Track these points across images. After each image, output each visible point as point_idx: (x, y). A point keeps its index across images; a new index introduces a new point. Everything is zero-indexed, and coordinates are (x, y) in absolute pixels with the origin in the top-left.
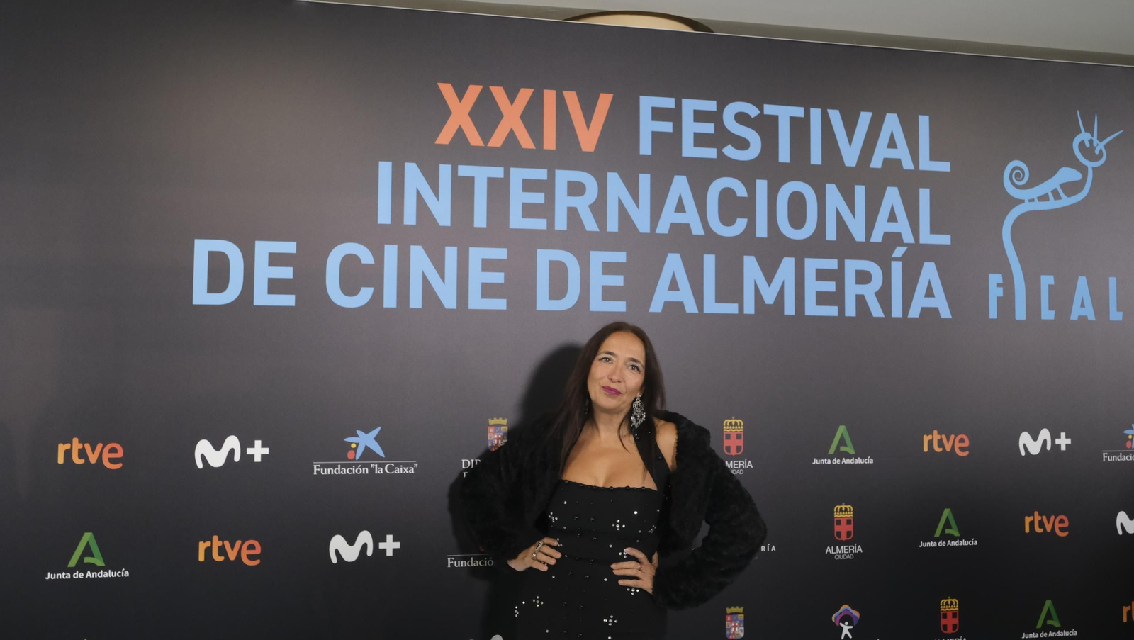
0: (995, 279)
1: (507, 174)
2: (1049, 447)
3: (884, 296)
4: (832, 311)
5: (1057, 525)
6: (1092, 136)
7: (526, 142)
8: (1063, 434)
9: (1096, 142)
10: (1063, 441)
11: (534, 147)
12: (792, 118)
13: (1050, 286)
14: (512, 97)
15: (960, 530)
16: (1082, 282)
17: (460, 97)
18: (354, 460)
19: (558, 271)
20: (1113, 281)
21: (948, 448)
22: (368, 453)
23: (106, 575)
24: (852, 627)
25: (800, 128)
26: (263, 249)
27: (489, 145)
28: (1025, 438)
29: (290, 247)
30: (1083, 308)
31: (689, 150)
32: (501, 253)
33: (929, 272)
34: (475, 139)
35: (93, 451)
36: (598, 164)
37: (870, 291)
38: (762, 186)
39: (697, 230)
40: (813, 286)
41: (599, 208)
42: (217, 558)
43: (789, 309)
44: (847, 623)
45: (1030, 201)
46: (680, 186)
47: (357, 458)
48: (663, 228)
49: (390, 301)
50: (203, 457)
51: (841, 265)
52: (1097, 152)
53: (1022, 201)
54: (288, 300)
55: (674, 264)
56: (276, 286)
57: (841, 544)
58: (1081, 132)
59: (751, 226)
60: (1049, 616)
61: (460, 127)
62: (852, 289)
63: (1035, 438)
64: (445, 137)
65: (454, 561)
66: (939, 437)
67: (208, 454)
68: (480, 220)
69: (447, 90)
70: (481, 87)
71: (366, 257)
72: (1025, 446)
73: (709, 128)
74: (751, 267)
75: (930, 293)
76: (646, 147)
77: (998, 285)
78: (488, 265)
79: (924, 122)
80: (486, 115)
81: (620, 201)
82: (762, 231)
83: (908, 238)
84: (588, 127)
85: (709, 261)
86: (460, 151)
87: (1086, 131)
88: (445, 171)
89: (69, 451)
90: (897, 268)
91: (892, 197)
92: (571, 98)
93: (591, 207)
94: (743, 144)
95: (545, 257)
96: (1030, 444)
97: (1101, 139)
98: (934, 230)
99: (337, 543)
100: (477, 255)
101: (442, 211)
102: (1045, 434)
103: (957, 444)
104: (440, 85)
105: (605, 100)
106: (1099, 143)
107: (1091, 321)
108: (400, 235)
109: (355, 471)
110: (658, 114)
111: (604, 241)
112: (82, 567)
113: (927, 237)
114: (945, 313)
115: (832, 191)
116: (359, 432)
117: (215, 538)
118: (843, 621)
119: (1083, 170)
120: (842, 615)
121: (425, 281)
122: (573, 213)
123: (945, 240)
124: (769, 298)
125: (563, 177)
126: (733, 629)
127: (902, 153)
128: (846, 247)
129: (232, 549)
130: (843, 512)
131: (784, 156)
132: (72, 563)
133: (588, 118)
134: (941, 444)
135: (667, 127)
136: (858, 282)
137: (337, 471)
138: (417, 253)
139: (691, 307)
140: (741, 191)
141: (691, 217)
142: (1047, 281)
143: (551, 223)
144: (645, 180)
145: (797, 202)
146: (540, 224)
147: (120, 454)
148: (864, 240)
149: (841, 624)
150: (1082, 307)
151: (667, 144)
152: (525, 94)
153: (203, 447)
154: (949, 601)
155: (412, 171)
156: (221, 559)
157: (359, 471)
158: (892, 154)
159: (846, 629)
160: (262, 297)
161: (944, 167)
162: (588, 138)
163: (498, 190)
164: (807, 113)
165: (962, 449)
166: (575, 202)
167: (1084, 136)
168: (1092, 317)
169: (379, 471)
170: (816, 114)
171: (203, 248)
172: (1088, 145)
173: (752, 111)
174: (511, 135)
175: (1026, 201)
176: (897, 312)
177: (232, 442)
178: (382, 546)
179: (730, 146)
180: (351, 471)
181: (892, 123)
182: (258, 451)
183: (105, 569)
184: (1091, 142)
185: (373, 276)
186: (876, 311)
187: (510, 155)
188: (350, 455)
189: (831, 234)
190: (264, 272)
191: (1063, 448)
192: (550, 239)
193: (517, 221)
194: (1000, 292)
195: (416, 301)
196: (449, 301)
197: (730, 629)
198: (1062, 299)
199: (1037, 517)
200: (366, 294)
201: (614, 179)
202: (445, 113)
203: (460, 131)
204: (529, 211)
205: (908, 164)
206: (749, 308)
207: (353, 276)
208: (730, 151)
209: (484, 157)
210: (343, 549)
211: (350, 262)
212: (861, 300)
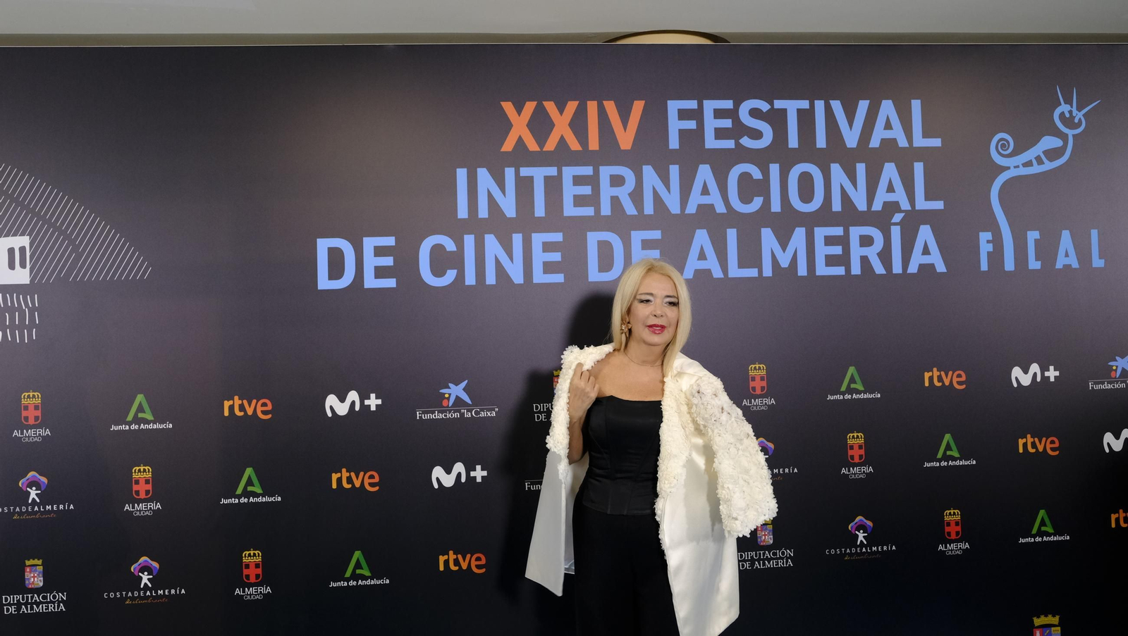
0: (985, 237)
1: (560, 172)
2: (1039, 379)
3: (885, 256)
4: (840, 271)
5: (1048, 446)
6: (1072, 107)
7: (574, 145)
8: (1052, 368)
9: (1075, 112)
10: (1052, 374)
11: (581, 149)
12: (799, 111)
13: (1036, 241)
14: (561, 110)
15: (959, 451)
16: (1066, 236)
17: (519, 110)
18: (448, 406)
19: (605, 248)
20: (1094, 234)
21: (947, 383)
22: (459, 401)
23: (264, 500)
24: (866, 534)
25: (806, 118)
26: (369, 243)
27: (544, 150)
28: (1016, 372)
29: (390, 241)
30: (1067, 258)
31: (711, 142)
32: (557, 237)
33: (925, 234)
34: (532, 145)
35: (250, 406)
36: (634, 159)
37: (872, 253)
38: (774, 169)
39: (720, 208)
40: (822, 250)
41: (637, 196)
42: (346, 486)
43: (802, 271)
44: (861, 531)
45: (1015, 167)
46: (705, 173)
47: (450, 404)
48: (691, 209)
49: (470, 279)
50: (331, 408)
51: (847, 232)
52: (1076, 121)
53: (1009, 168)
54: (391, 283)
55: (702, 238)
56: (380, 272)
57: (854, 465)
58: (1061, 105)
59: (767, 202)
60: (1043, 523)
61: (520, 137)
62: (856, 252)
63: (1026, 372)
64: (508, 146)
65: (530, 485)
66: (938, 374)
67: (336, 406)
68: (540, 210)
69: (508, 107)
70: (536, 102)
71: (450, 245)
72: (1017, 378)
73: (727, 123)
74: (768, 238)
75: (926, 251)
76: (674, 143)
77: (988, 242)
78: (548, 247)
79: (916, 105)
80: (540, 125)
81: (654, 188)
82: (776, 206)
83: (905, 205)
84: (625, 129)
85: (732, 234)
86: (521, 156)
87: (1065, 104)
88: (510, 173)
89: (232, 406)
90: (896, 232)
91: (890, 171)
92: (610, 106)
93: (630, 195)
94: (757, 135)
95: (593, 238)
96: (1021, 377)
97: (1079, 109)
98: (928, 197)
99: (438, 472)
100: (538, 239)
101: (509, 206)
102: (1035, 368)
103: (955, 379)
104: (502, 103)
105: (638, 107)
106: (1078, 112)
107: (1075, 269)
108: (476, 226)
109: (449, 416)
110: (683, 115)
111: (642, 222)
112: (246, 494)
113: (922, 204)
114: (941, 268)
115: (836, 169)
116: (450, 385)
117: (344, 470)
118: (858, 529)
119: (1064, 137)
120: (857, 525)
121: (498, 262)
122: (615, 201)
123: (939, 205)
124: (784, 262)
125: (606, 172)
126: (764, 537)
127: (898, 133)
128: (850, 216)
129: (357, 478)
130: (856, 439)
131: (793, 142)
132: (239, 491)
133: (625, 122)
134: (940, 379)
135: (691, 125)
136: (861, 245)
137: (435, 416)
138: (491, 242)
139: (717, 273)
140: (756, 174)
141: (715, 199)
142: (1033, 236)
143: (598, 210)
144: (674, 170)
145: (806, 180)
146: (588, 211)
147: (269, 407)
148: (866, 210)
149: (857, 532)
150: (1066, 256)
151: (692, 139)
152: (572, 106)
153: (331, 400)
154: (952, 511)
155: (483, 174)
156: (349, 486)
157: (452, 415)
158: (888, 134)
159: (861, 536)
160: (370, 282)
161: (936, 142)
162: (625, 139)
163: (553, 185)
164: (812, 105)
165: (959, 383)
166: (616, 191)
167: (1064, 108)
168: (1075, 265)
169: (468, 415)
170: (820, 105)
171: (323, 246)
172: (1067, 115)
173: (764, 106)
174: (562, 140)
175: (1012, 168)
176: (897, 268)
177: (353, 396)
178: (472, 474)
179: (746, 137)
180: (445, 416)
181: (887, 108)
182: (373, 402)
183: (263, 496)
184: (1070, 112)
185: (456, 261)
186: (879, 269)
187: (562, 156)
188: (445, 403)
189: (837, 206)
190: (370, 262)
191: (1052, 379)
192: (597, 223)
193: (570, 210)
194: (990, 247)
195: (491, 279)
196: (517, 277)
197: (761, 537)
198: (1047, 250)
199: (1030, 439)
200: (451, 275)
201: (648, 172)
202: (508, 126)
203: (520, 139)
204: (579, 201)
205: (903, 143)
206: (768, 271)
207: (441, 261)
208: (746, 142)
209: (540, 159)
210: (442, 477)
211: (437, 250)
212: (865, 260)
